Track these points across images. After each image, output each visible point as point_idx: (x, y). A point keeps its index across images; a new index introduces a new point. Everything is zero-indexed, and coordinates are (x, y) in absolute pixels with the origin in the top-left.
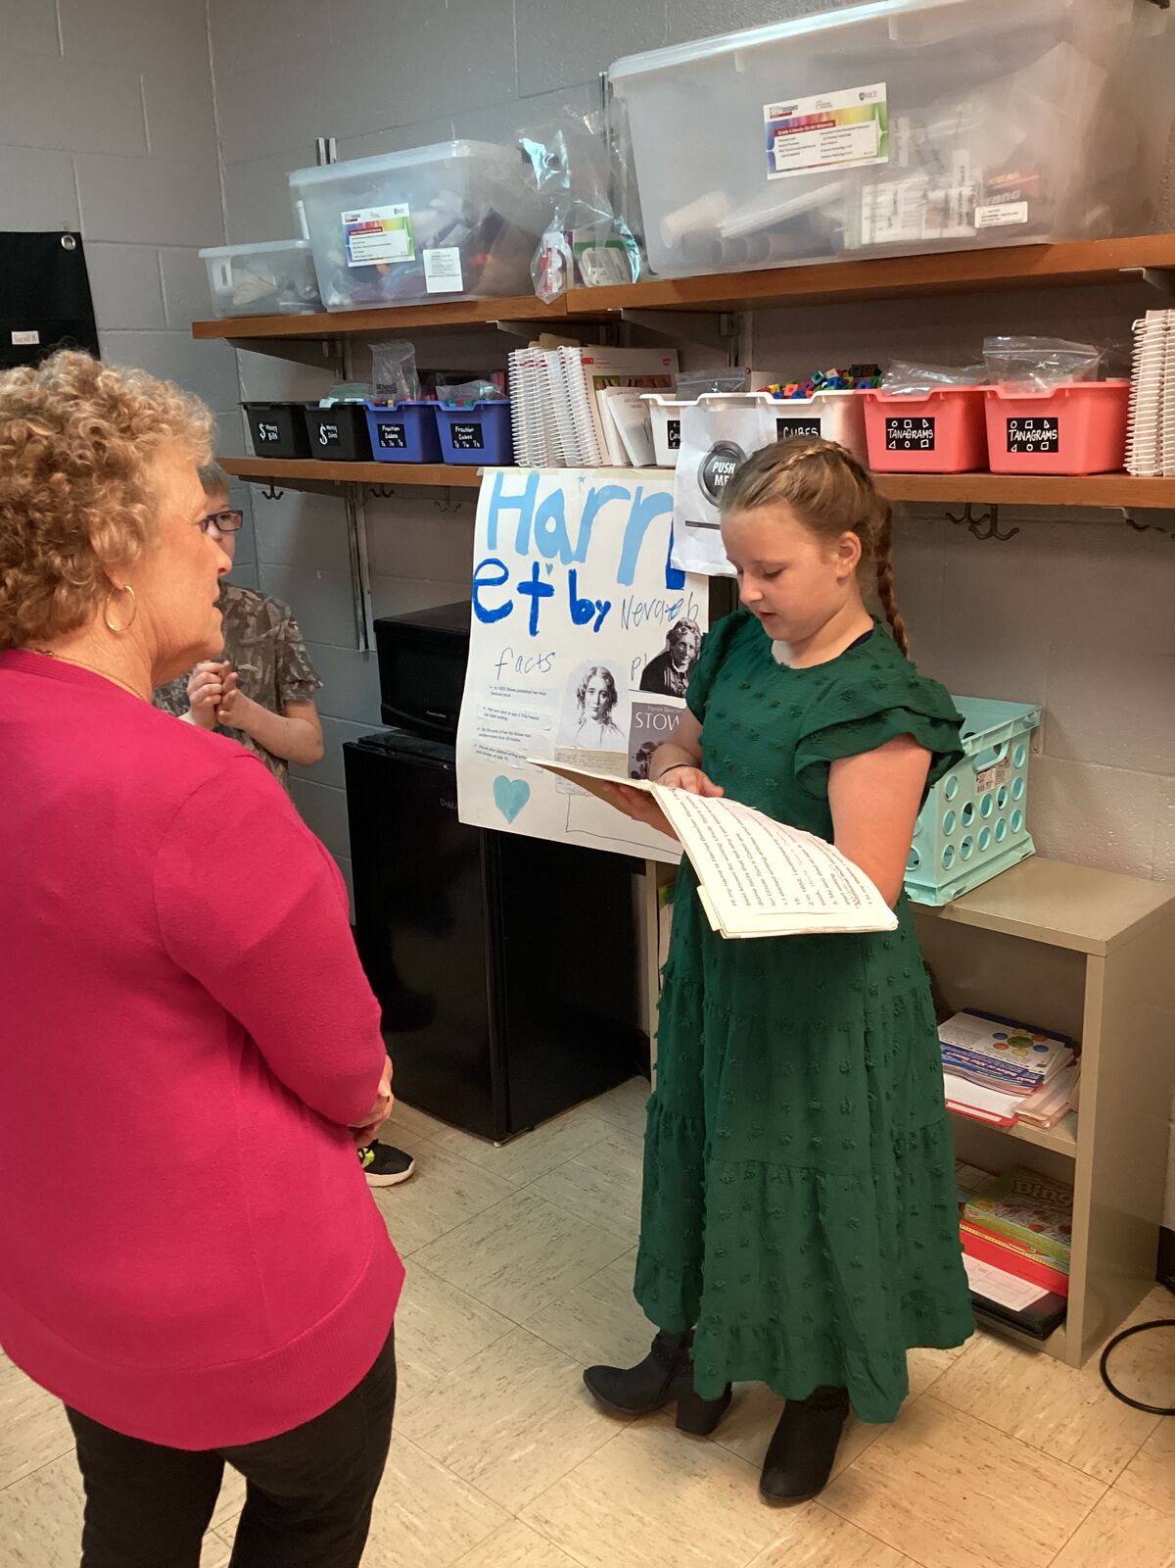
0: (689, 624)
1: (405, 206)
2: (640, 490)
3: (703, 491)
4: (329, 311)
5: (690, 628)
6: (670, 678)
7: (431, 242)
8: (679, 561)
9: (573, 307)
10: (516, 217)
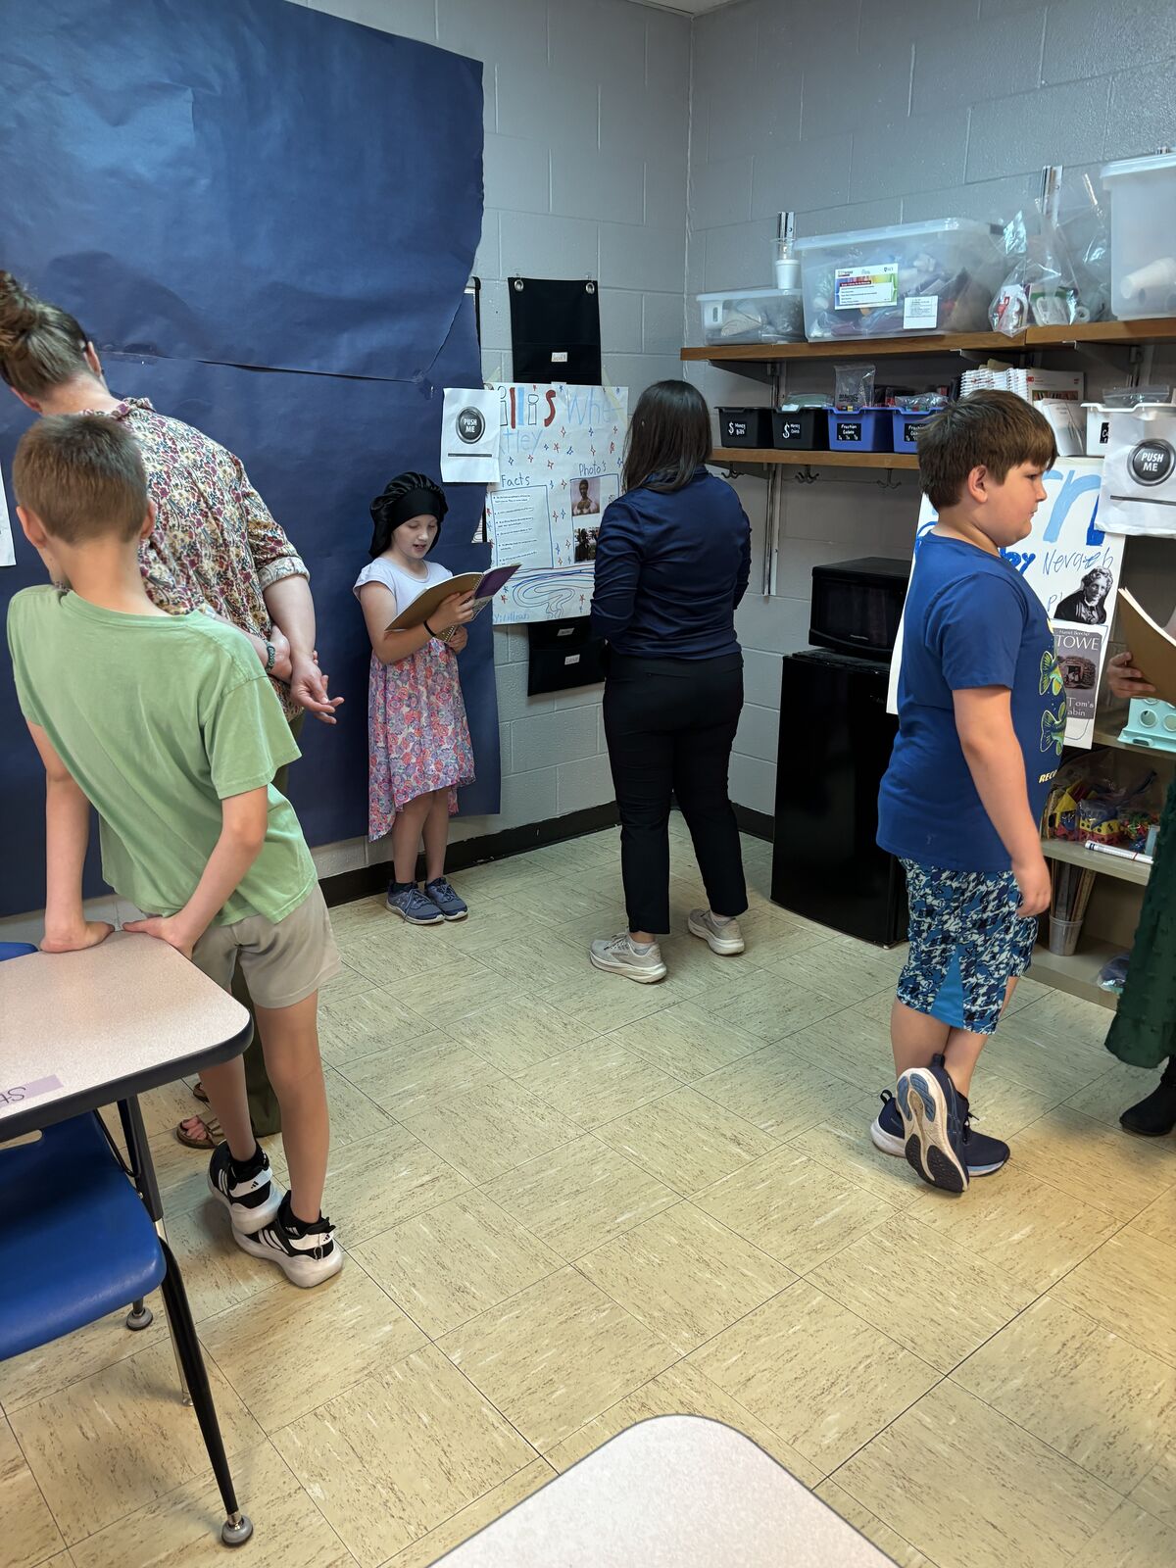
0: (1104, 571)
1: (895, 266)
2: (1072, 473)
3: (1130, 473)
4: (810, 341)
5: (1103, 574)
6: (1082, 611)
7: (913, 292)
8: (1103, 525)
9: (1030, 341)
10: (977, 276)
